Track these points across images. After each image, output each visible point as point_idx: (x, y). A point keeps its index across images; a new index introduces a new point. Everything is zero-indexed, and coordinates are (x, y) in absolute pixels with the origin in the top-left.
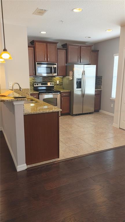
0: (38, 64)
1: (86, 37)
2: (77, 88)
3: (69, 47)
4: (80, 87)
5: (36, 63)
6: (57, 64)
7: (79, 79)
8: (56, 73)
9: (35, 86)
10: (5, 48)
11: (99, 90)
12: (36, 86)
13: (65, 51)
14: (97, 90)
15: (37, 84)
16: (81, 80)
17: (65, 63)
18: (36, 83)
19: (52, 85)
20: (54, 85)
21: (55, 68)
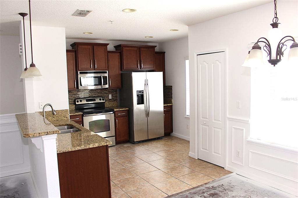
0: (81, 73)
1: (145, 37)
2: (138, 104)
3: (125, 49)
4: (143, 103)
5: (79, 72)
6: (107, 71)
7: (140, 92)
8: (107, 84)
9: (77, 103)
10: (32, 62)
11: (168, 105)
12: (80, 103)
13: (119, 54)
14: (166, 105)
15: (81, 101)
16: (143, 92)
17: (120, 69)
18: (78, 100)
19: (102, 101)
20: (104, 101)
21: (105, 78)
